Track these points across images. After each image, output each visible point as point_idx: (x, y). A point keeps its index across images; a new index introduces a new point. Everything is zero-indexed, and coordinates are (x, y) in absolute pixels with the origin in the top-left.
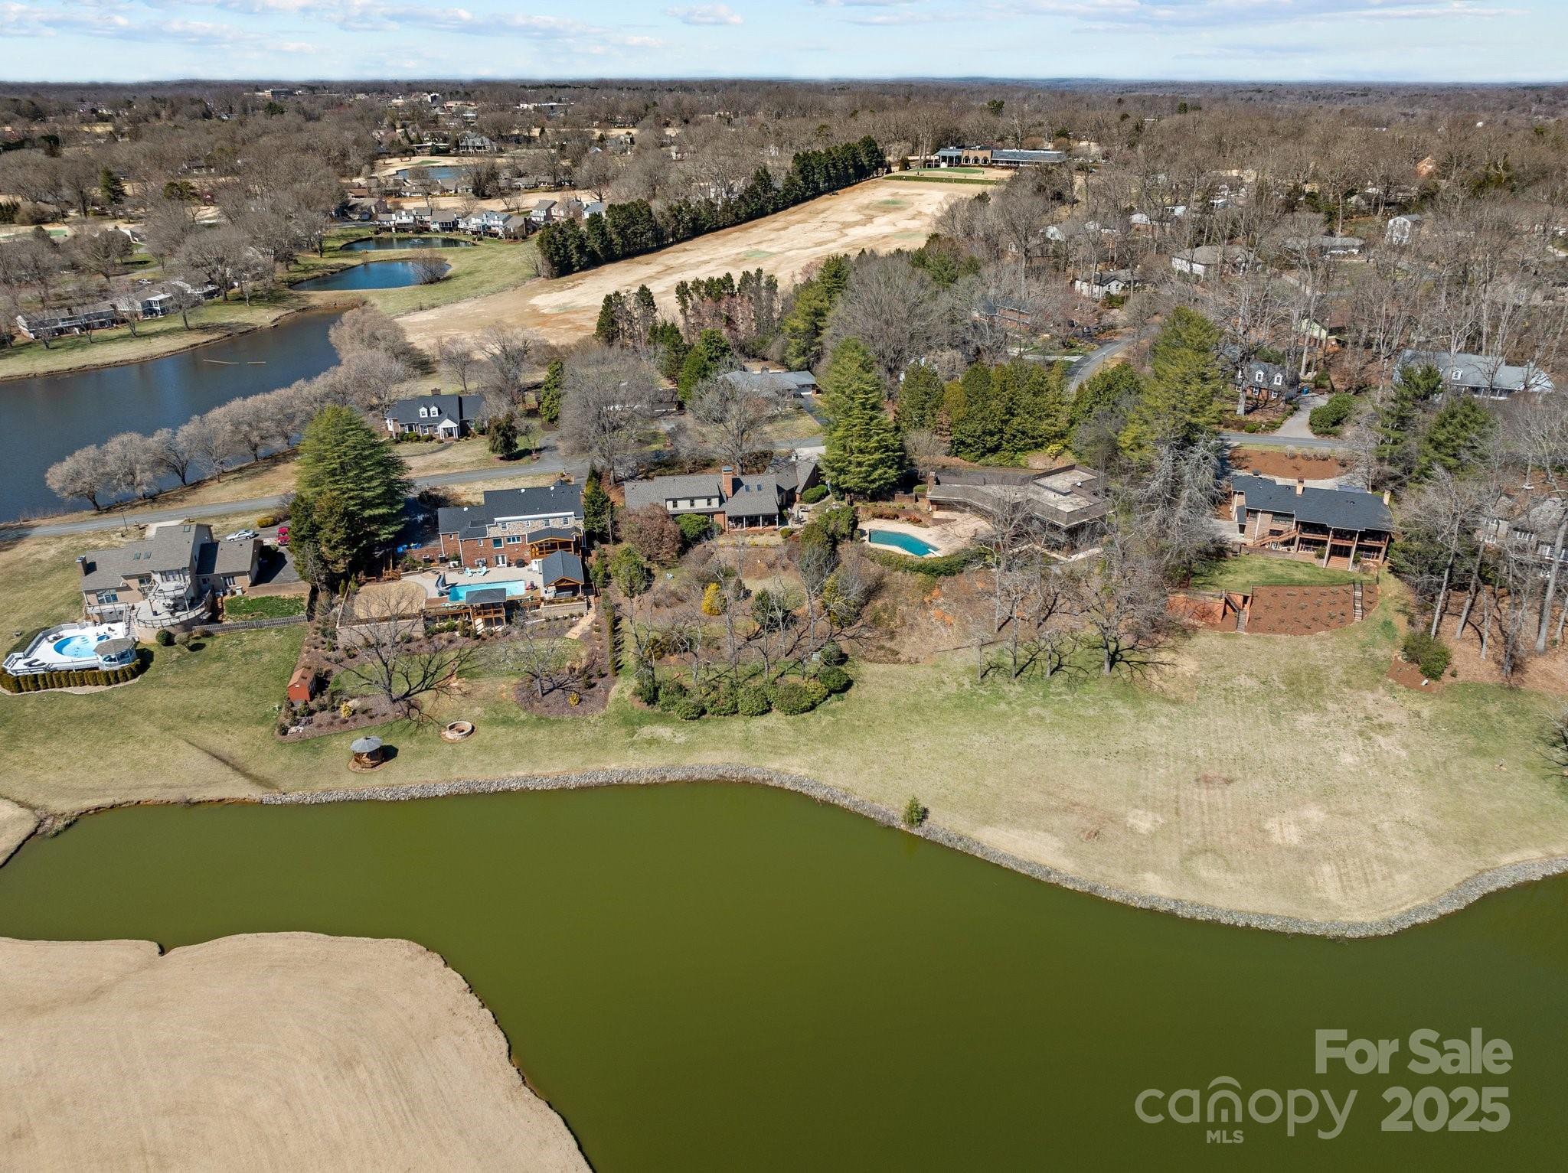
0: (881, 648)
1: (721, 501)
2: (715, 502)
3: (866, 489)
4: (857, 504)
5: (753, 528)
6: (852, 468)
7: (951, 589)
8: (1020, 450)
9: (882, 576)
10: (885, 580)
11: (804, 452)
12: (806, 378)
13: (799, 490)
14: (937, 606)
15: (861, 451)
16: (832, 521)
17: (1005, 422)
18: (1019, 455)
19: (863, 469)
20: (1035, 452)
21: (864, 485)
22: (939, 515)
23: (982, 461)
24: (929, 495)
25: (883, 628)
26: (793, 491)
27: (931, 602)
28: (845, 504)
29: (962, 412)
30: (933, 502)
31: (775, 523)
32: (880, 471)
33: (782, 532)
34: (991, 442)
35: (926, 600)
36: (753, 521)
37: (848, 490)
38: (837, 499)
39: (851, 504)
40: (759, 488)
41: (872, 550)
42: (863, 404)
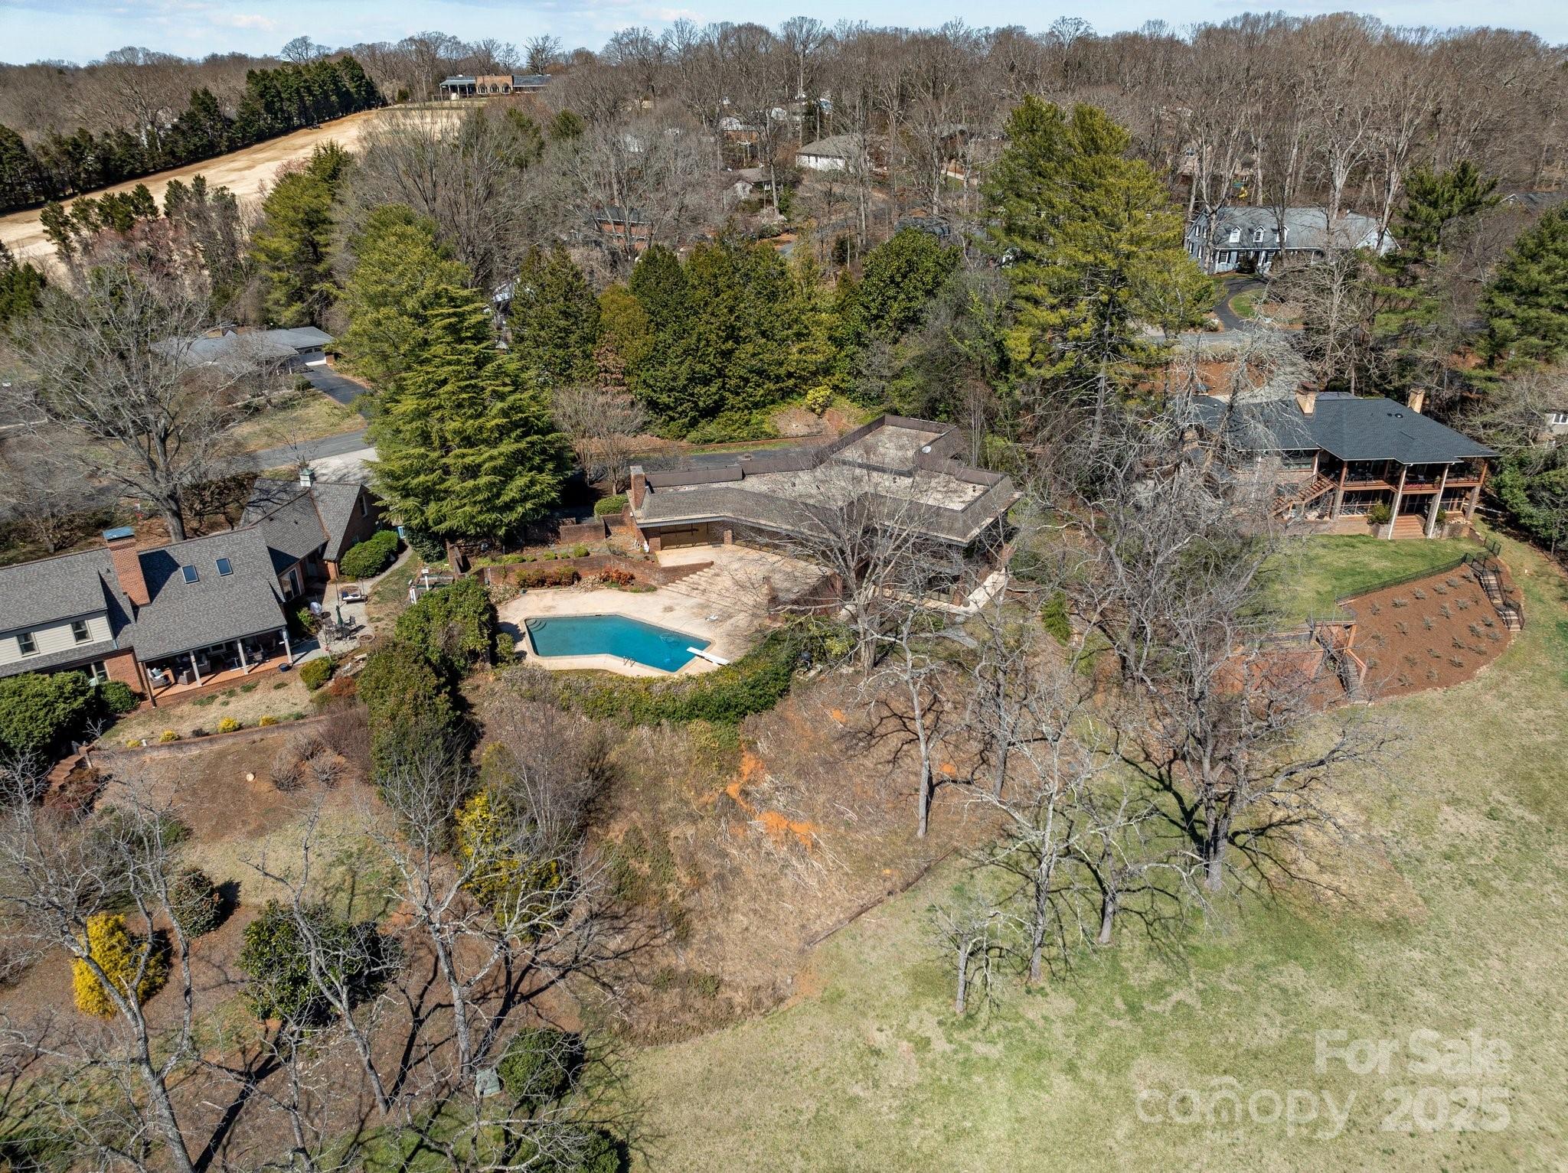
0: (668, 979)
1: (117, 620)
2: (99, 630)
3: (494, 526)
4: (479, 563)
5: (224, 676)
6: (453, 482)
7: (780, 743)
8: (756, 405)
9: (601, 748)
10: (612, 757)
11: (330, 466)
12: (310, 337)
13: (331, 553)
14: (765, 802)
15: (468, 441)
16: (436, 624)
17: (727, 355)
18: (756, 416)
19: (483, 480)
20: (784, 407)
21: (489, 518)
22: (670, 558)
23: (693, 435)
24: (639, 516)
25: (649, 909)
26: (316, 556)
27: (745, 793)
28: (450, 565)
29: (639, 346)
30: (648, 533)
31: (281, 651)
32: (520, 482)
33: (305, 673)
34: (706, 395)
35: (733, 790)
36: (219, 657)
37: (452, 535)
38: (427, 558)
39: (465, 567)
40: (225, 567)
41: (554, 676)
42: (452, 329)
